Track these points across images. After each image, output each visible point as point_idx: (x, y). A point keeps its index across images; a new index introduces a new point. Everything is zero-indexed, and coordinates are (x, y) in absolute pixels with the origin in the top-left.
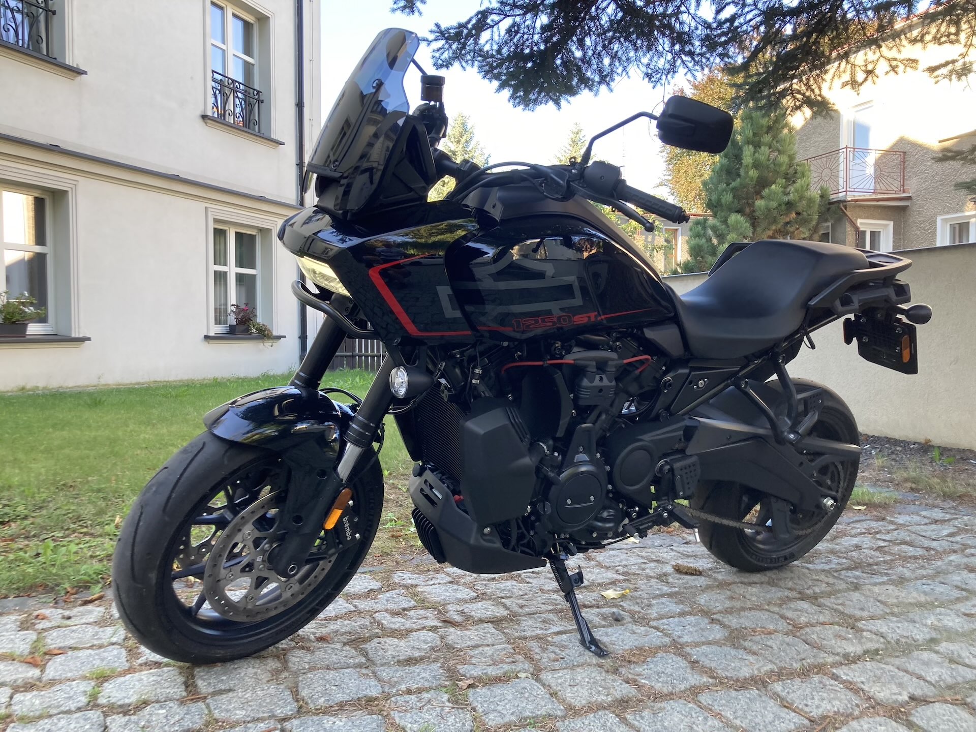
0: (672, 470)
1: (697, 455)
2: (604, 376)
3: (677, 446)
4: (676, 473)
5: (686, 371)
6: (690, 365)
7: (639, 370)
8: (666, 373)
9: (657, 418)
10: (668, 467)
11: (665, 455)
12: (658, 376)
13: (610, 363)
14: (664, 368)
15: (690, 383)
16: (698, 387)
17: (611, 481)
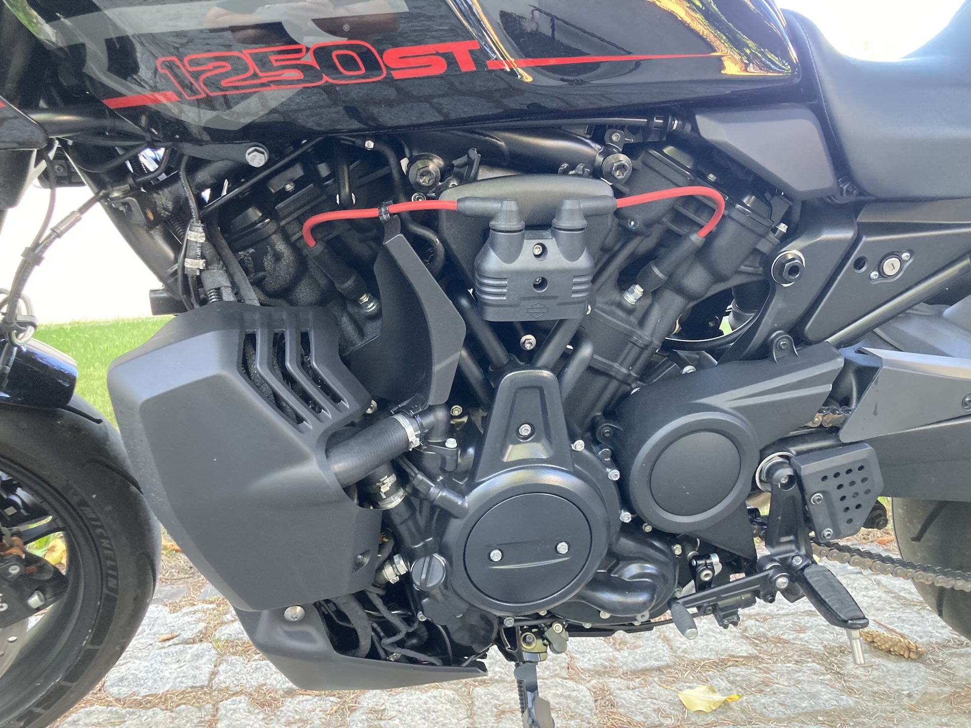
0: (795, 479)
1: (870, 441)
2: (551, 244)
3: (818, 419)
4: (809, 485)
5: (847, 234)
6: (863, 218)
7: (704, 232)
8: (786, 239)
9: (764, 352)
10: (788, 471)
11: (783, 442)
12: (764, 247)
13: (568, 205)
14: (783, 228)
15: (859, 264)
16: (882, 274)
17: (626, 503)
